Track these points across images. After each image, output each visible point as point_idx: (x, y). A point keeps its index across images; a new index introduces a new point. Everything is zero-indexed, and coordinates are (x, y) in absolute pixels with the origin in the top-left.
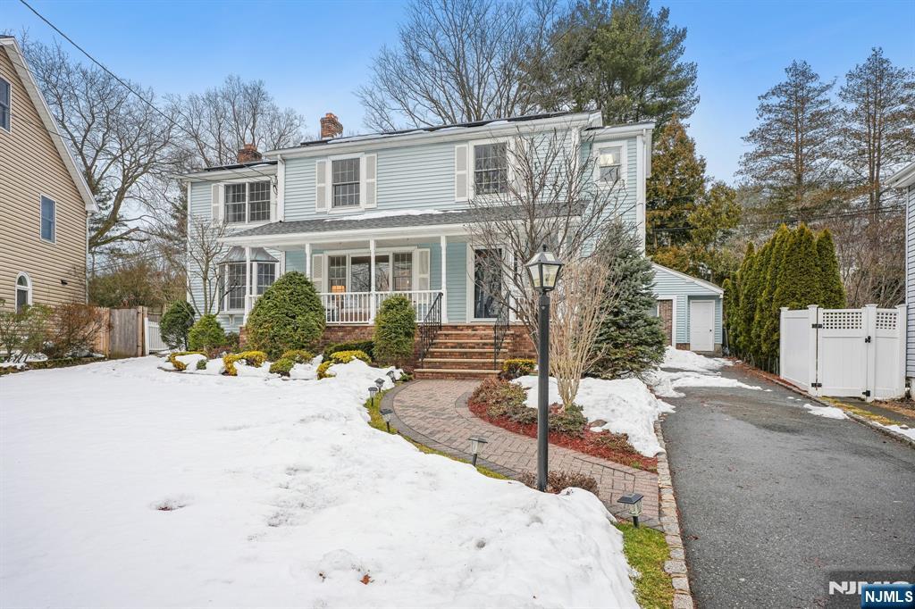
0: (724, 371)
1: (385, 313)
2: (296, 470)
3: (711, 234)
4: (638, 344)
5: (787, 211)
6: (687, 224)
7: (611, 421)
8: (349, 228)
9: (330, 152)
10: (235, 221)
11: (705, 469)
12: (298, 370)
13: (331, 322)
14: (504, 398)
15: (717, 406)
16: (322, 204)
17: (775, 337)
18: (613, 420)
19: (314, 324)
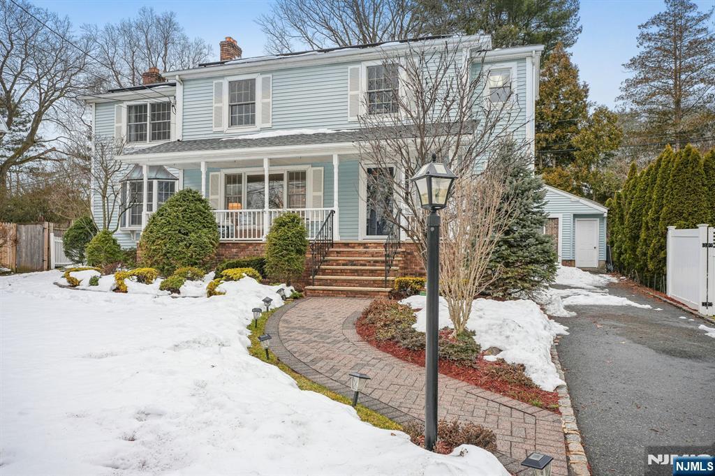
0: (611, 289)
1: (277, 230)
2: (147, 414)
3: (594, 155)
4: (529, 263)
5: (666, 134)
6: (570, 147)
7: (506, 349)
8: (244, 146)
9: (226, 73)
10: (137, 140)
11: (610, 404)
12: (188, 287)
13: (226, 238)
14: (392, 321)
15: (610, 326)
16: (219, 124)
17: (662, 255)
18: (508, 347)
19: (207, 240)
